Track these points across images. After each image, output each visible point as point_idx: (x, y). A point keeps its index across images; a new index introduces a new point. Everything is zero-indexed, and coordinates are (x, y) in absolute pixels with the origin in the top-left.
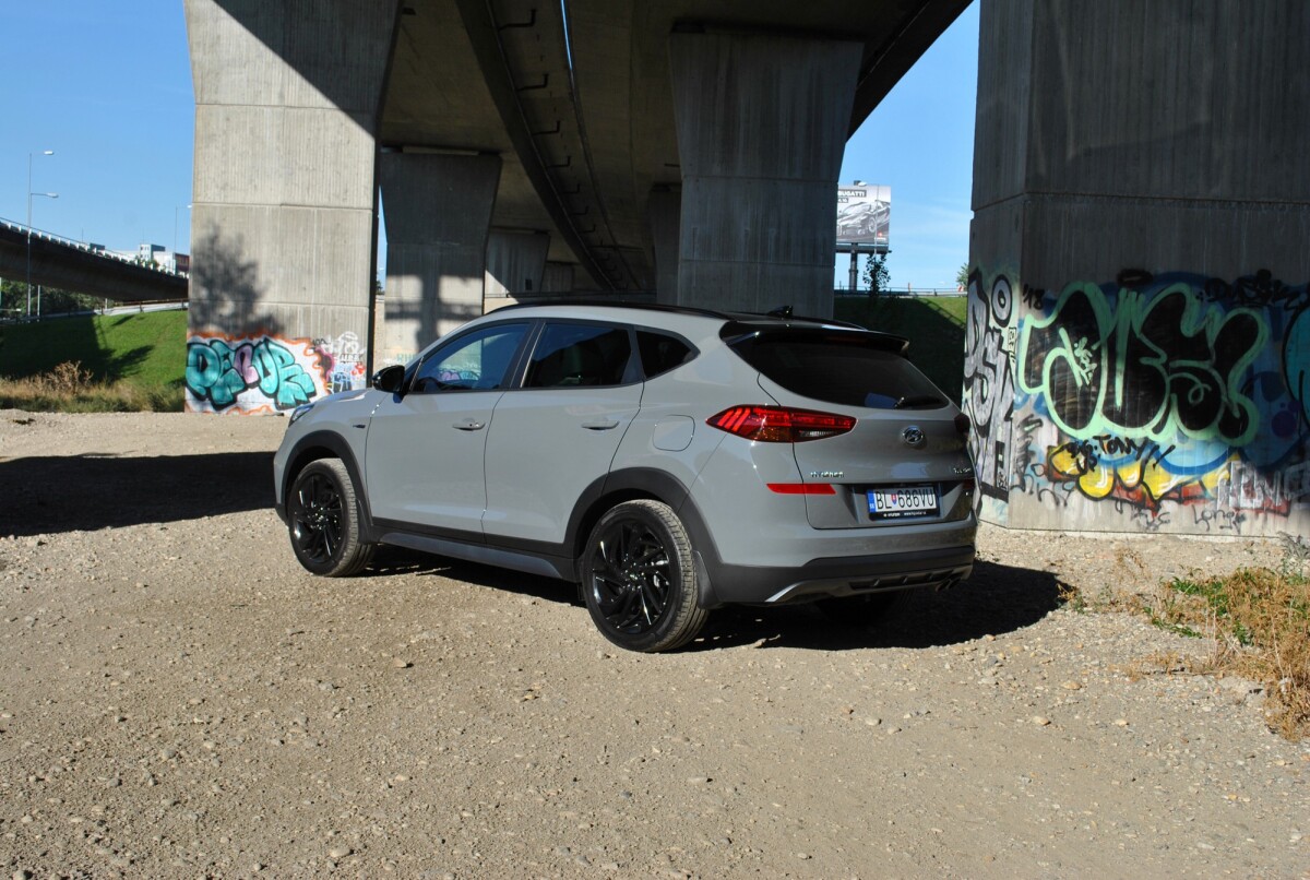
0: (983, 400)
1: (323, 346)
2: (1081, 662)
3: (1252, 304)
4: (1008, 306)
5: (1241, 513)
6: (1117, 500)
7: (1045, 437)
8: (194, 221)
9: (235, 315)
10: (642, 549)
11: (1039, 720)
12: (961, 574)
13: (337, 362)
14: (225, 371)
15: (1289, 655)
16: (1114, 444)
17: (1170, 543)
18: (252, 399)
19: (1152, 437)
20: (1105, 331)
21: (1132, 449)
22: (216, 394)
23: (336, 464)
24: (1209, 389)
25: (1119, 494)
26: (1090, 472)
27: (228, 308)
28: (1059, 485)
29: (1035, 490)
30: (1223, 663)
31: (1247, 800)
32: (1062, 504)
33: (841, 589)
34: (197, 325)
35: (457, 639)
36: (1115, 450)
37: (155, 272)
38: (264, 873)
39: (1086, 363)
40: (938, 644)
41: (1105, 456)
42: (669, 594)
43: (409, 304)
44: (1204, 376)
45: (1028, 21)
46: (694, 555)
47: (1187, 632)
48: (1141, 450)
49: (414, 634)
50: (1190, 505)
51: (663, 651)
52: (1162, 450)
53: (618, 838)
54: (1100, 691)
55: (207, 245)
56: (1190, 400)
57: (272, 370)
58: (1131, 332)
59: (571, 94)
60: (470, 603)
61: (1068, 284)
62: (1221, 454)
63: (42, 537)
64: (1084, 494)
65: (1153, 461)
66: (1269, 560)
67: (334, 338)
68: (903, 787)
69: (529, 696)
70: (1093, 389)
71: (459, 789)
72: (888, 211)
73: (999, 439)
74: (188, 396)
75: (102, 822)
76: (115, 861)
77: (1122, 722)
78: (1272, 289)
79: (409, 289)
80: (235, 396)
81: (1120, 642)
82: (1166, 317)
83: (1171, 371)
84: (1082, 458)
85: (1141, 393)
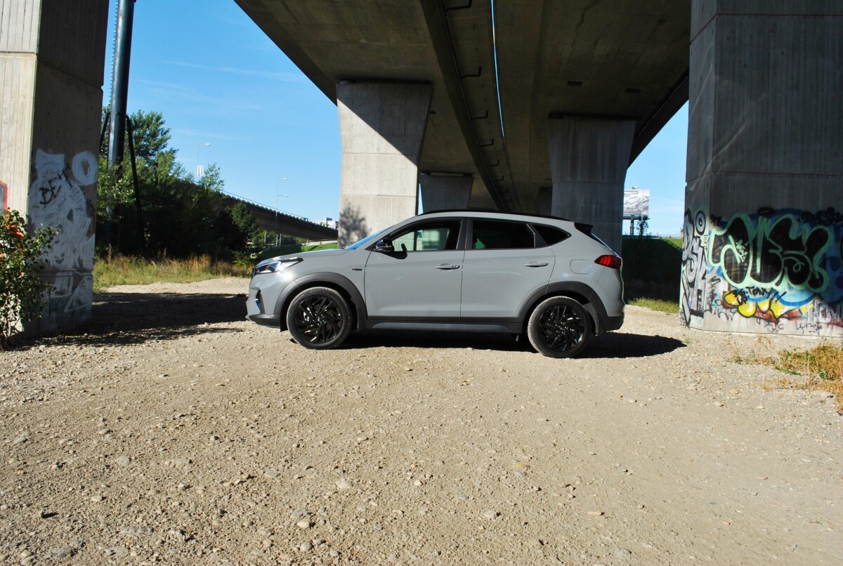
0: (691, 270)
2: (739, 383)
3: (825, 223)
4: (703, 226)
5: (820, 325)
6: (757, 317)
7: (722, 287)
8: (341, 202)
11: (717, 404)
16: (756, 291)
17: (784, 339)
19: (775, 287)
20: (751, 237)
21: (765, 294)
24: (804, 264)
25: (758, 315)
26: (744, 304)
27: (355, 239)
28: (728, 310)
29: (717, 312)
30: (813, 384)
31: (828, 442)
32: (730, 319)
34: (342, 247)
36: (756, 294)
39: (742, 252)
41: (751, 296)
44: (801, 258)
45: (712, 92)
47: (794, 373)
48: (769, 294)
49: (415, 358)
50: (794, 320)
52: (780, 294)
53: (498, 441)
54: (749, 395)
55: (347, 212)
56: (794, 270)
58: (765, 237)
59: (504, 149)
61: (733, 214)
62: (810, 296)
64: (741, 314)
65: (775, 299)
66: (835, 341)
68: (646, 428)
69: (465, 384)
70: (746, 264)
71: (424, 418)
72: (648, 200)
73: (699, 288)
75: (256, 421)
77: (761, 407)
78: (835, 217)
81: (759, 376)
82: (781, 231)
83: (784, 256)
84: (740, 297)
85: (770, 267)
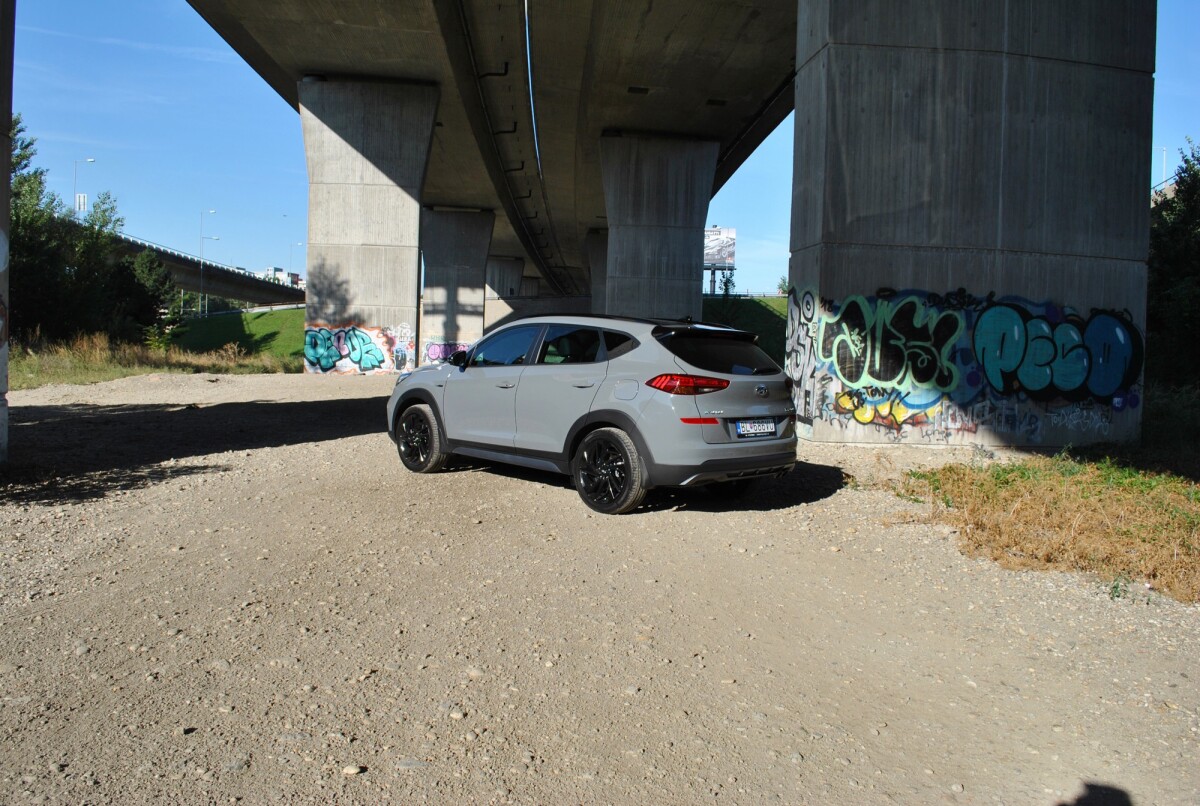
0: (797, 365)
1: (389, 332)
2: (856, 518)
3: (954, 308)
4: (812, 310)
5: (949, 431)
6: (876, 424)
7: (834, 388)
8: (308, 255)
9: (335, 313)
10: (608, 456)
11: (834, 549)
12: (788, 468)
13: (397, 341)
14: (328, 348)
15: (972, 511)
16: (875, 391)
17: (907, 449)
18: (346, 365)
19: (897, 387)
20: (869, 324)
21: (885, 394)
22: (323, 362)
23: (425, 408)
24: (930, 358)
25: (878, 421)
26: (860, 408)
27: (331, 308)
28: (842, 416)
29: (828, 419)
30: (936, 517)
31: (946, 589)
32: (844, 427)
33: (721, 477)
34: (312, 319)
35: (503, 508)
36: (875, 395)
37: (279, 285)
38: (428, 628)
39: (858, 343)
40: (775, 508)
41: (869, 398)
42: (626, 480)
43: (439, 305)
44: (927, 351)
45: (823, 141)
46: (639, 459)
47: (916, 501)
48: (890, 394)
49: (479, 505)
50: (919, 427)
51: (621, 513)
52: (903, 395)
53: (612, 610)
54: (867, 533)
55: (318, 270)
56: (919, 365)
57: (357, 347)
58: (885, 325)
59: (538, 173)
60: (506, 488)
61: (847, 297)
62: (937, 397)
63: (248, 451)
64: (857, 421)
65: (897, 401)
66: (964, 459)
67: (395, 326)
69: (550, 538)
70: (862, 359)
71: (522, 587)
72: (734, 244)
73: (807, 389)
74: (306, 363)
75: (337, 604)
76: (349, 623)
77: (879, 550)
78: (966, 299)
79: (438, 295)
80: (334, 363)
81: (878, 507)
82: (905, 316)
83: (907, 348)
84: (856, 400)
85: (891, 361)
